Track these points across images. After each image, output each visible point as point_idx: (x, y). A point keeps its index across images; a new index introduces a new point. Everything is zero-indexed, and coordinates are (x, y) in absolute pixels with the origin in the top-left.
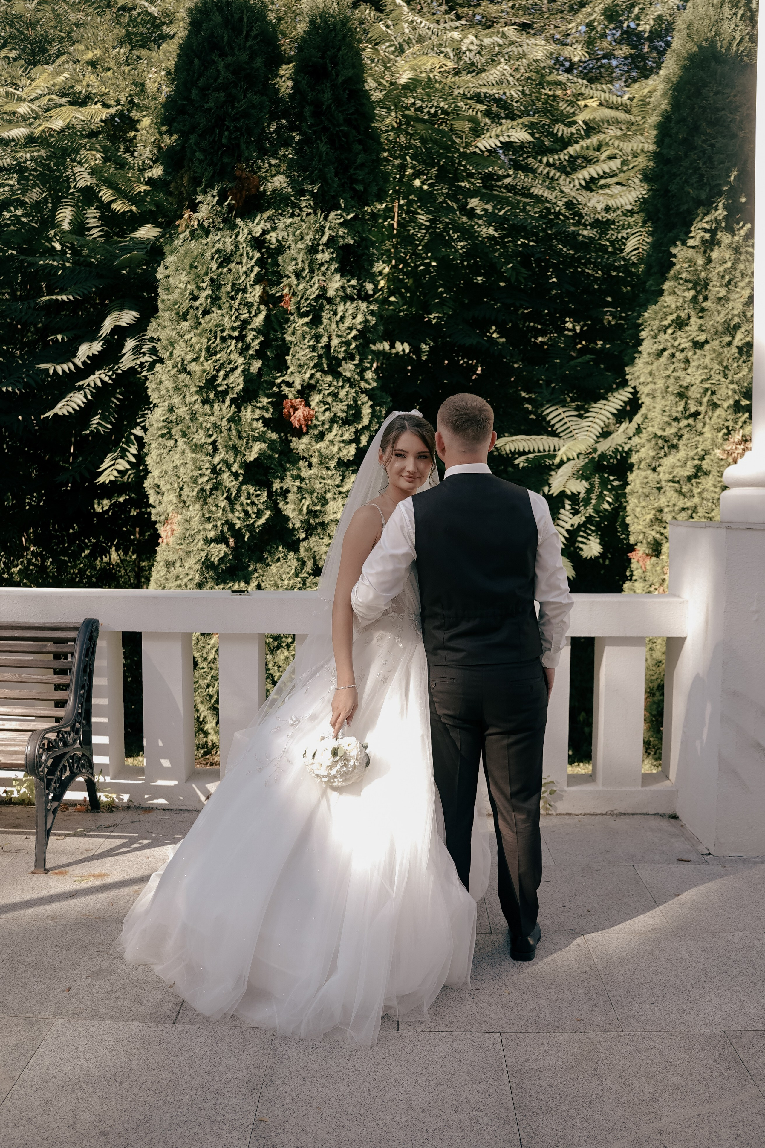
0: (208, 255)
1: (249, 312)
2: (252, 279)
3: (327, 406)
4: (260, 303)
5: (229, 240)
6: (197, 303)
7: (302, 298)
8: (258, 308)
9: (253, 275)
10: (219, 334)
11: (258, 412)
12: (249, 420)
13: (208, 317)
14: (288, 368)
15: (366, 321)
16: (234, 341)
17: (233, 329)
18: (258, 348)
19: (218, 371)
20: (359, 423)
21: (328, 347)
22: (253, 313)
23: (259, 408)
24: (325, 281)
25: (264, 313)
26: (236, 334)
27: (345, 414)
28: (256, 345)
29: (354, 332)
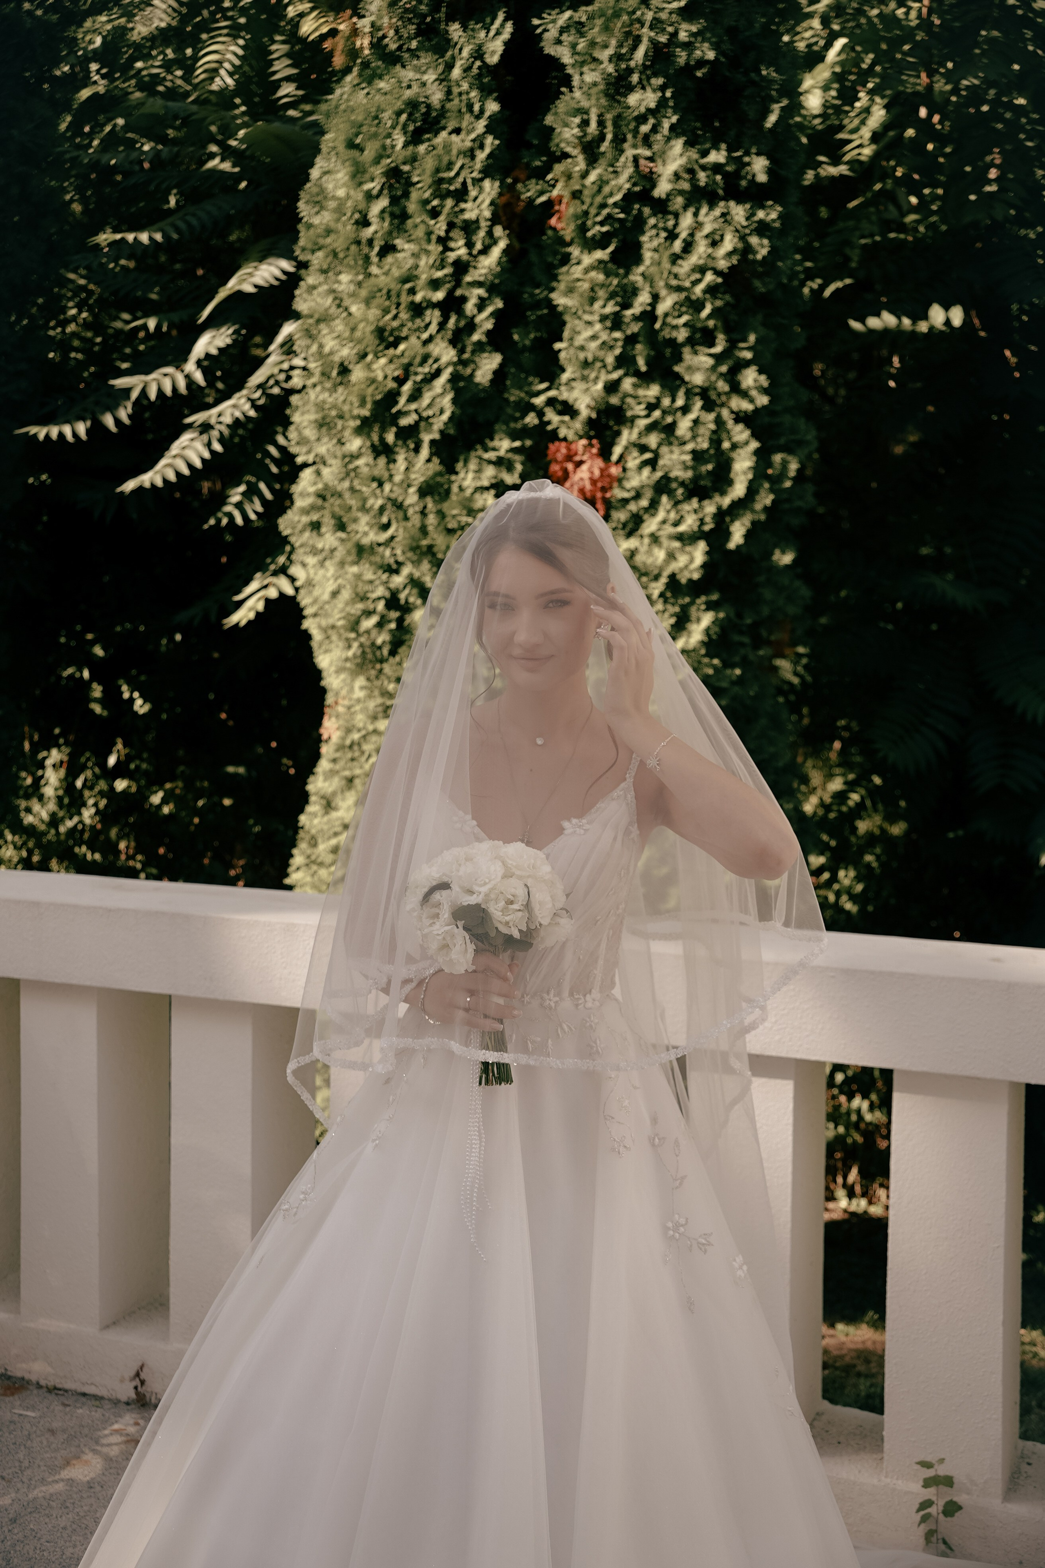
0: (387, 116)
1: (470, 245)
2: (478, 166)
3: (648, 456)
4: (495, 220)
5: (430, 77)
6: (369, 232)
7: (591, 204)
8: (490, 233)
9: (481, 156)
10: (405, 299)
11: (490, 472)
12: (468, 492)
13: (389, 259)
14: (563, 370)
15: (745, 251)
16: (437, 313)
17: (435, 284)
18: (489, 325)
19: (401, 381)
20: (723, 493)
21: (648, 316)
22: (479, 246)
23: (490, 462)
24: (651, 159)
25: (502, 244)
26: (440, 295)
27: (689, 474)
28: (485, 322)
29: (709, 277)
